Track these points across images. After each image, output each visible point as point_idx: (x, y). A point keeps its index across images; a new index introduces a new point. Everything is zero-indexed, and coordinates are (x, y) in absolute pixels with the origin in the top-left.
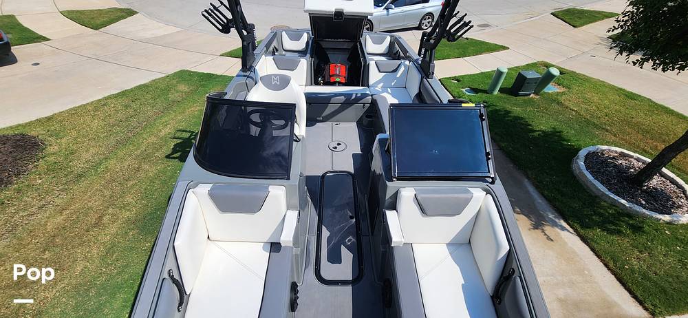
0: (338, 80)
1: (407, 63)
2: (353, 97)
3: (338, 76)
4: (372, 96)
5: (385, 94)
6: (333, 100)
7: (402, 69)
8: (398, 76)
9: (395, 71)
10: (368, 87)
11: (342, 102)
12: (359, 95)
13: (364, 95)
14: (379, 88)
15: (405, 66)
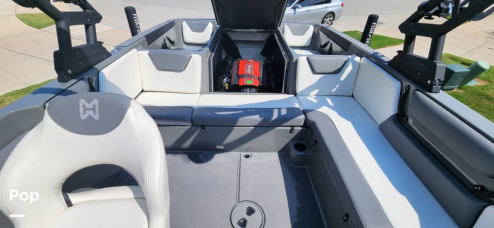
0: (249, 82)
1: (357, 59)
2: (275, 116)
3: (249, 77)
4: (305, 112)
5: (324, 110)
6: (242, 121)
7: (349, 69)
8: (342, 78)
9: (338, 71)
10: (295, 94)
11: (256, 123)
12: (284, 112)
13: (293, 113)
14: (312, 98)
15: (354, 63)
